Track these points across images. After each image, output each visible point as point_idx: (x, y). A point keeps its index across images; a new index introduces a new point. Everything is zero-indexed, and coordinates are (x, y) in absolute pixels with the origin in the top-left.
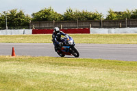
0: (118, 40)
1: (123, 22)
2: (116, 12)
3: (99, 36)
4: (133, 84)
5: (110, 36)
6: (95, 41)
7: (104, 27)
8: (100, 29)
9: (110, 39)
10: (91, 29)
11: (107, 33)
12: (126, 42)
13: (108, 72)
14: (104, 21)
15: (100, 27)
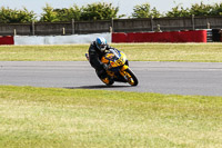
0: (59, 56)
1: (68, 25)
2: (57, 10)
3: (28, 48)
4: (79, 126)
5: (45, 49)
6: (21, 58)
7: (38, 34)
8: (32, 37)
9: (44, 53)
10: (16, 37)
11: (42, 44)
12: (71, 57)
13: (40, 108)
14: (37, 24)
15: (30, 34)
